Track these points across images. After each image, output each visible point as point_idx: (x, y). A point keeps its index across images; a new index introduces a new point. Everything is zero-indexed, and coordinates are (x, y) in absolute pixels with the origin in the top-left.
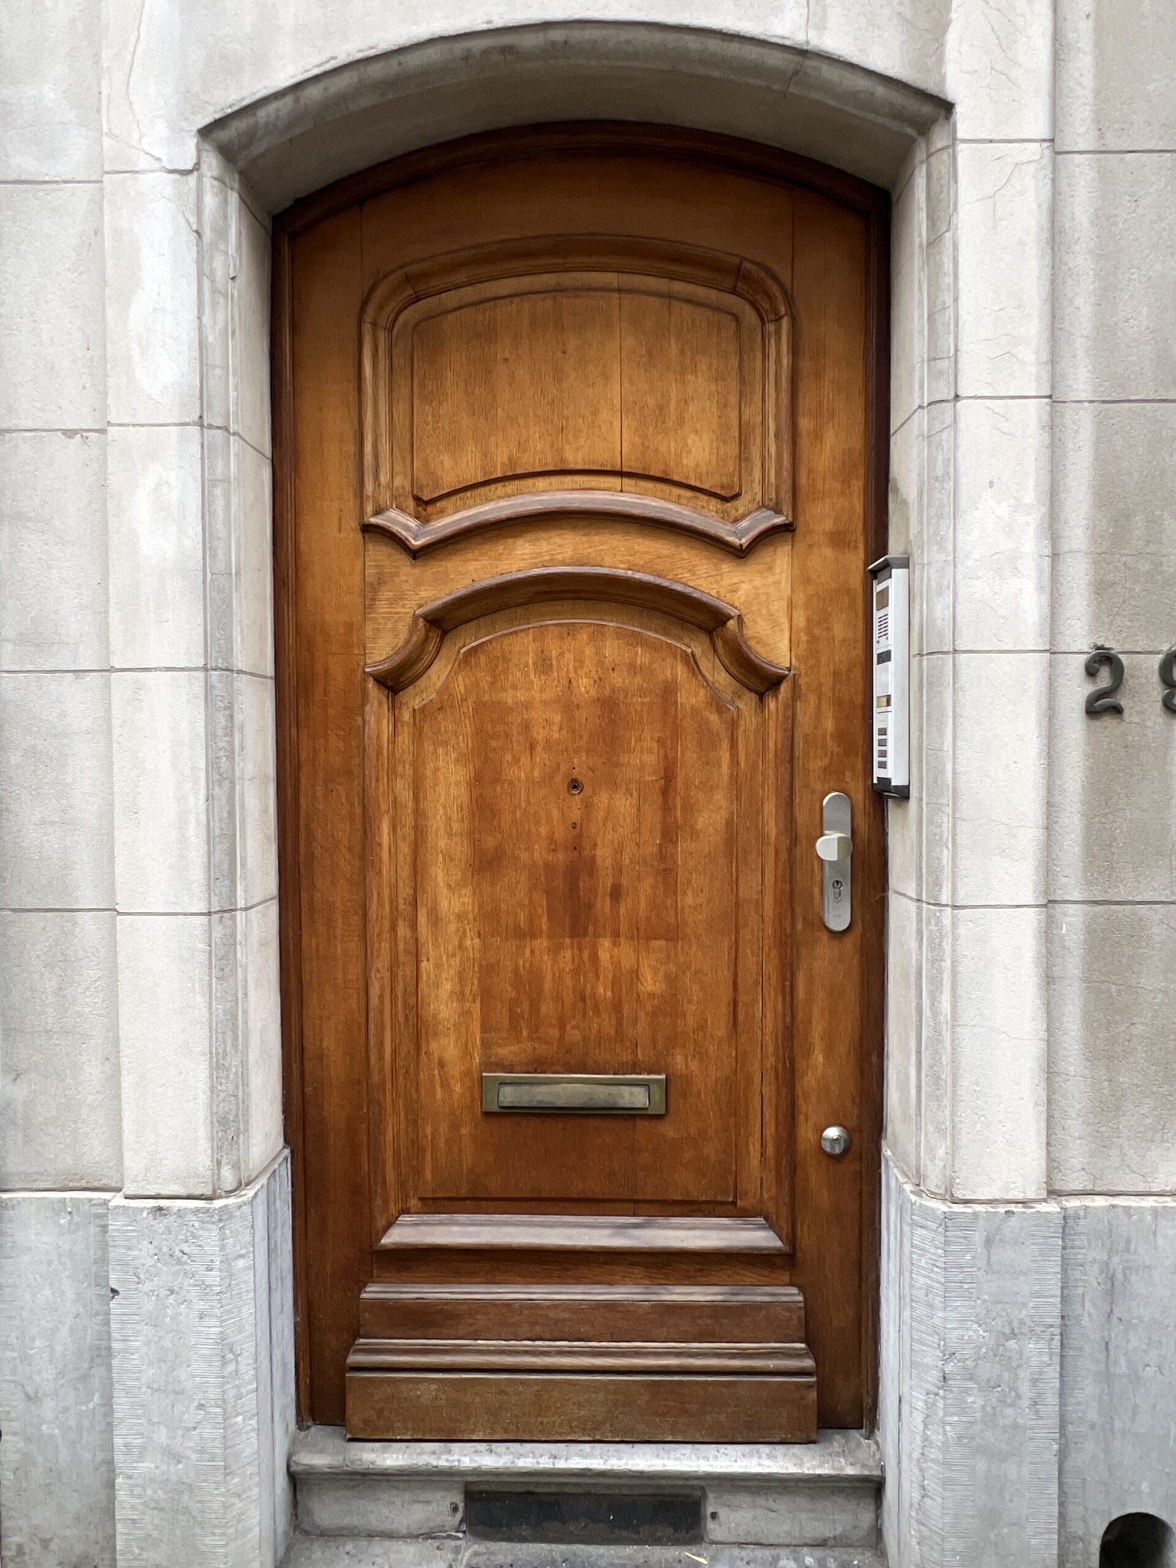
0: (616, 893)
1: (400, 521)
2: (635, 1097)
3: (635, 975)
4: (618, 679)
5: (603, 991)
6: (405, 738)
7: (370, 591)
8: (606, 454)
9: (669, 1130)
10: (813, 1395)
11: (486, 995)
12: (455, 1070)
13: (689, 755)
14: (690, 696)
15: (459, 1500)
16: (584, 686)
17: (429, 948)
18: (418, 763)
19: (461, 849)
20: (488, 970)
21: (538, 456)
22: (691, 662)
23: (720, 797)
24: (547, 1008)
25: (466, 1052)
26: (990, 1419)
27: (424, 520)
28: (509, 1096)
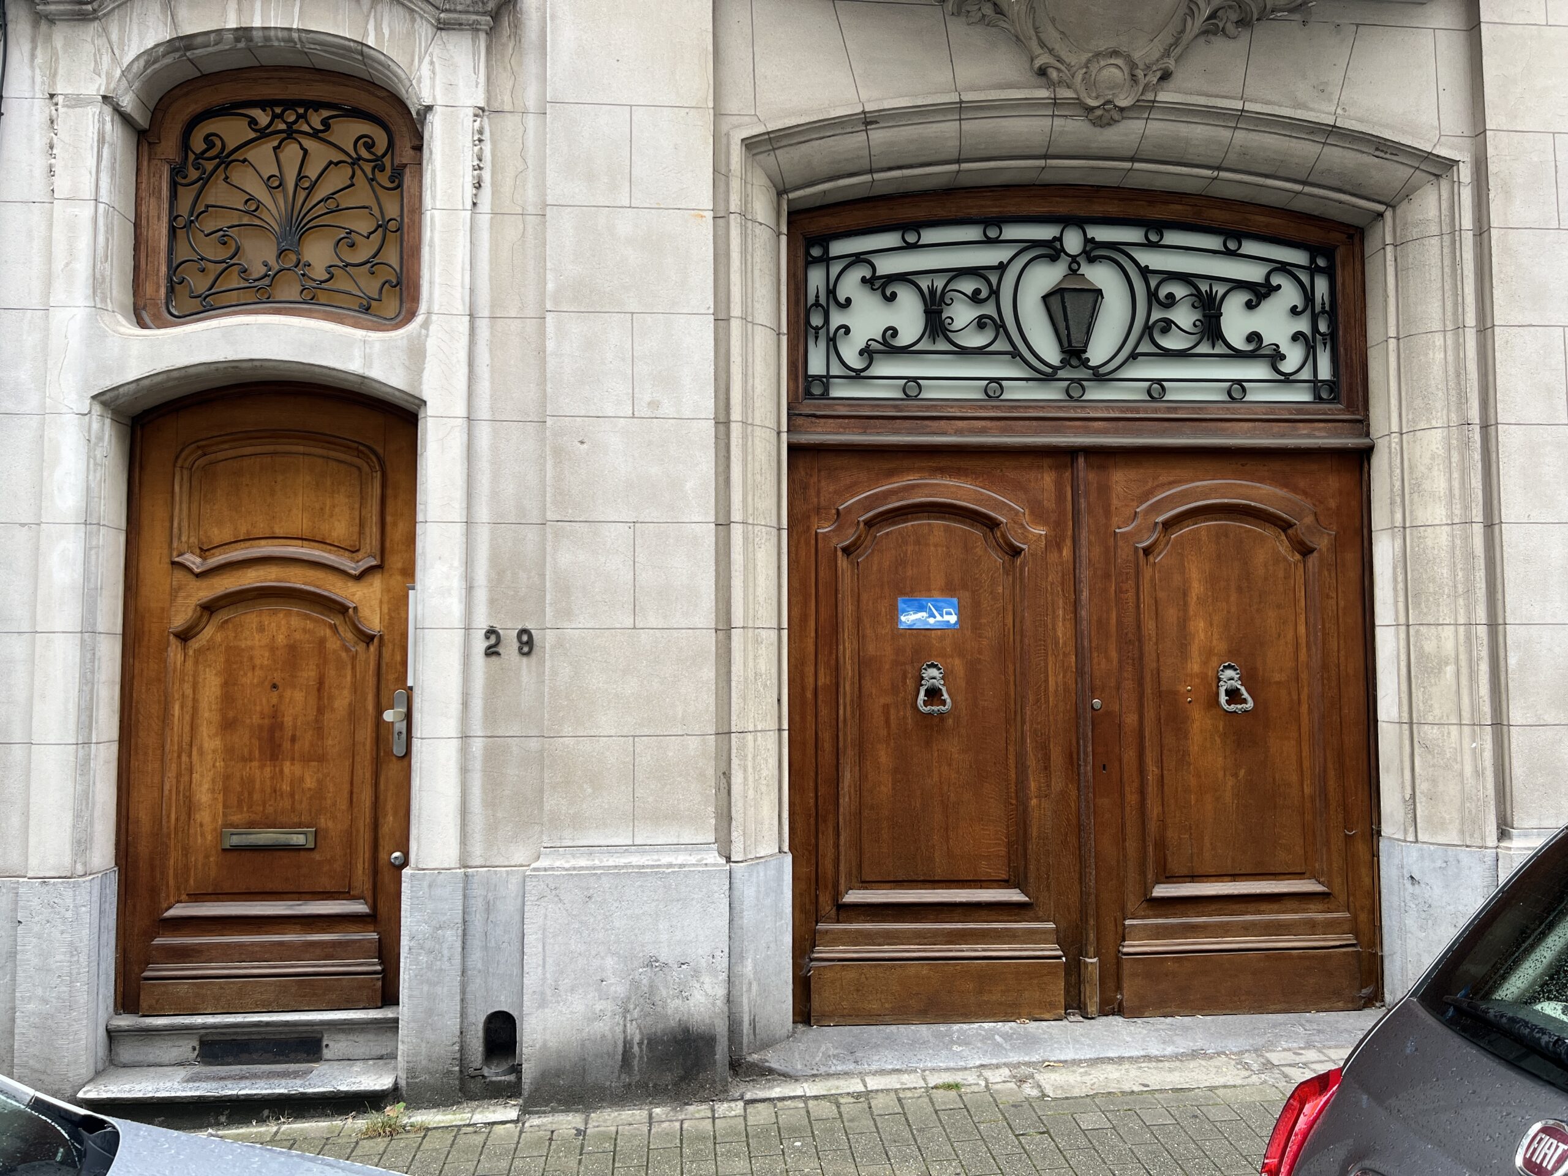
0: (293, 739)
1: (193, 561)
2: (299, 839)
3: (302, 779)
4: (298, 636)
5: (286, 787)
6: (190, 664)
7: (174, 593)
8: (294, 530)
9: (317, 856)
10: (380, 983)
11: (226, 790)
12: (208, 828)
13: (331, 672)
14: (333, 644)
15: (196, 1044)
16: (281, 639)
17: (197, 767)
18: (195, 676)
19: (216, 717)
20: (227, 777)
21: (261, 528)
22: (334, 628)
23: (346, 692)
24: (256, 796)
25: (214, 819)
26: (430, 967)
27: (204, 559)
28: (235, 840)
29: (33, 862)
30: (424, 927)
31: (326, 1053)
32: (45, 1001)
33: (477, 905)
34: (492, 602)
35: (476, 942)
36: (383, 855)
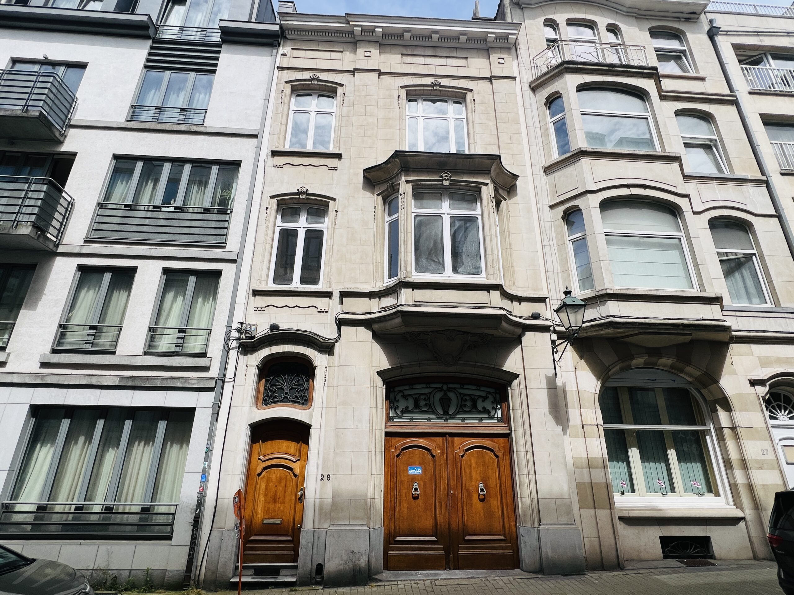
0: (279, 498)
1: (261, 457)
2: (279, 522)
3: (280, 507)
4: (282, 475)
5: (276, 509)
6: (259, 480)
7: (258, 465)
8: (283, 451)
9: (281, 525)
10: (293, 557)
11: (264, 510)
12: (260, 519)
13: (288, 483)
14: (288, 477)
15: (253, 570)
16: (278, 475)
17: (259, 505)
18: (261, 483)
19: (264, 493)
20: (265, 507)
21: (276, 451)
22: (289, 473)
23: (291, 487)
24: (270, 512)
25: (261, 516)
26: (306, 552)
27: (264, 457)
28: (265, 522)
29: (227, 525)
30: (305, 543)
31: (281, 574)
32: (226, 558)
33: (316, 538)
34: (323, 468)
35: (315, 546)
36: (296, 526)
